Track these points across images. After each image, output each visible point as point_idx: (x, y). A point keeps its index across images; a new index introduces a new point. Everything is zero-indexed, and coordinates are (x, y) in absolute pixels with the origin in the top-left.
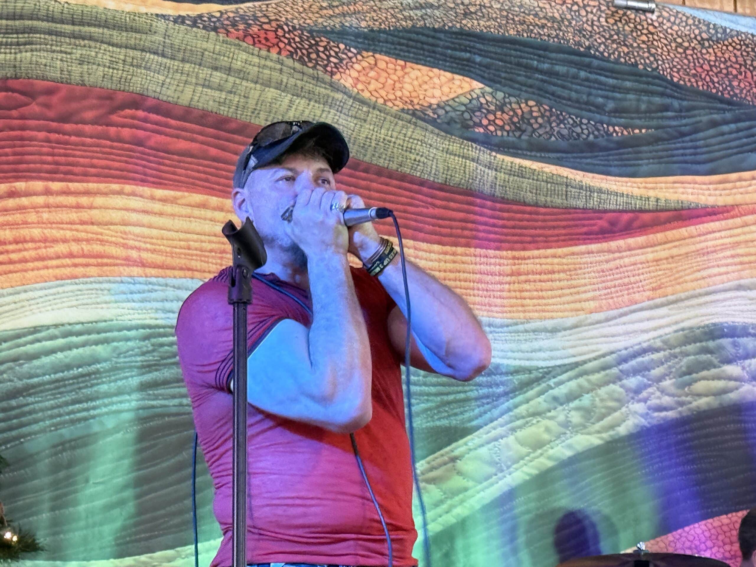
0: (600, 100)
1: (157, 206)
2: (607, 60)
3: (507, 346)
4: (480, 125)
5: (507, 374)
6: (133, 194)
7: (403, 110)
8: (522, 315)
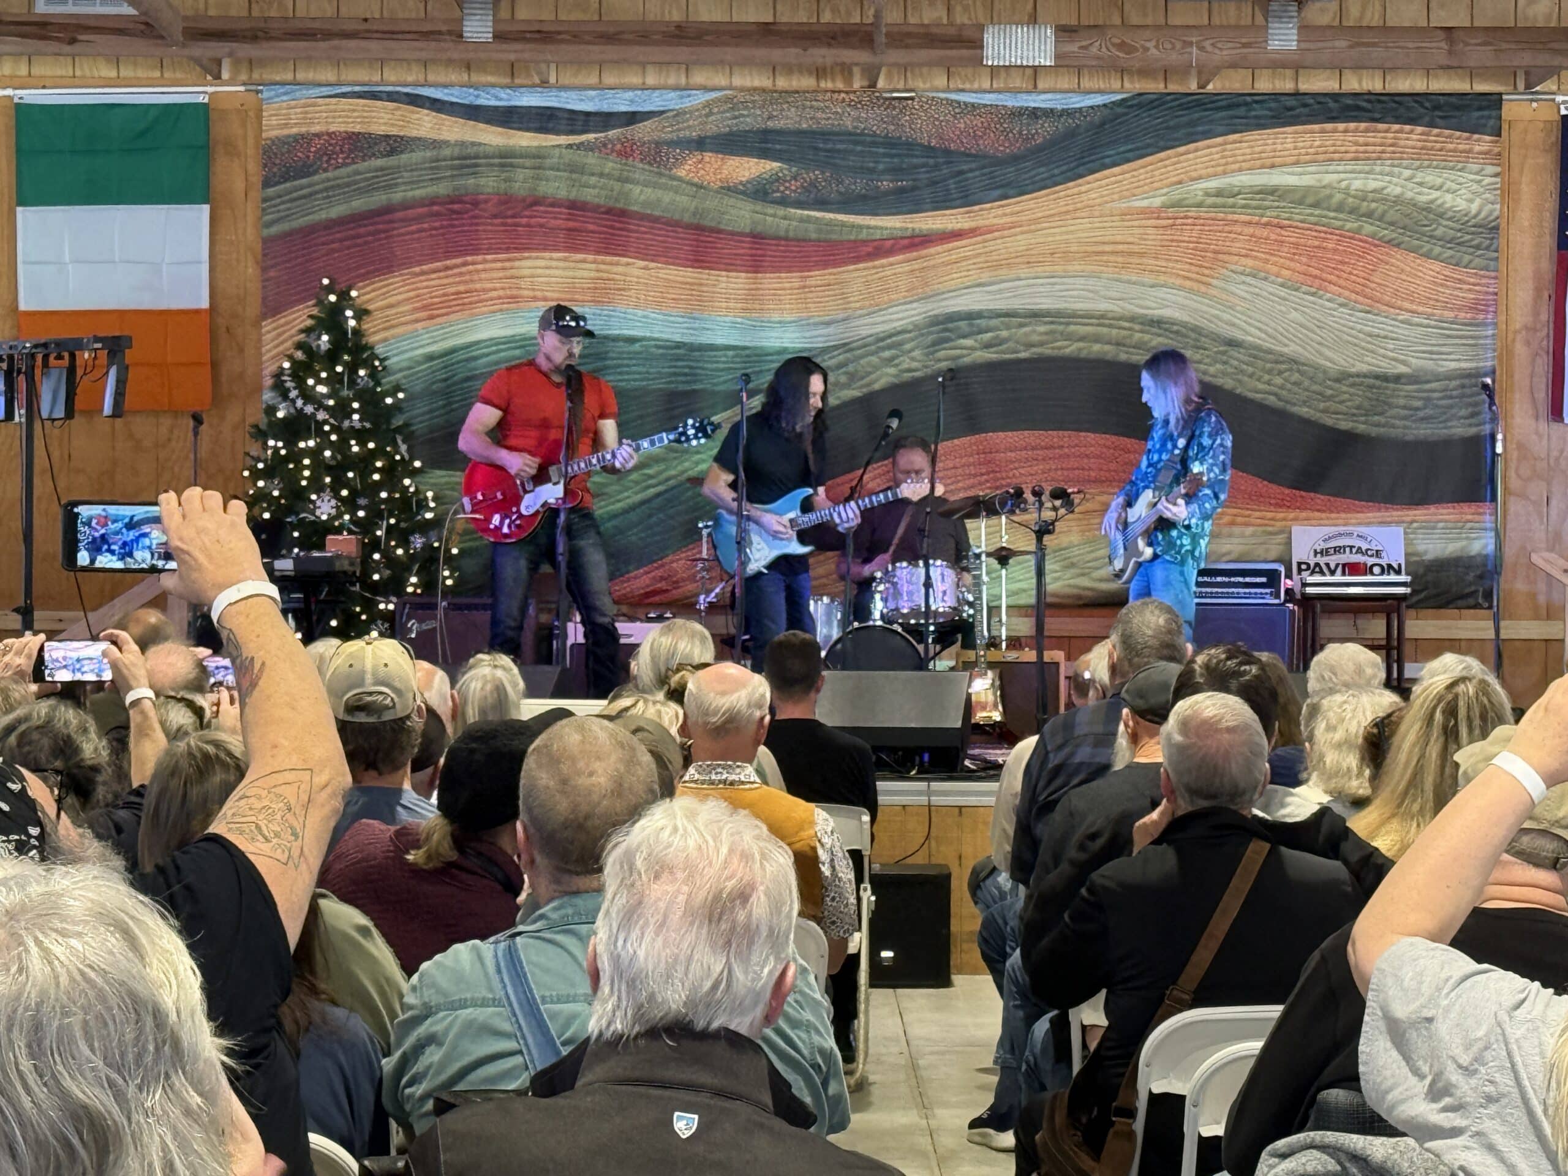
0: (872, 164)
2: (878, 136)
3: (794, 335)
7: (721, 187)
8: (805, 314)
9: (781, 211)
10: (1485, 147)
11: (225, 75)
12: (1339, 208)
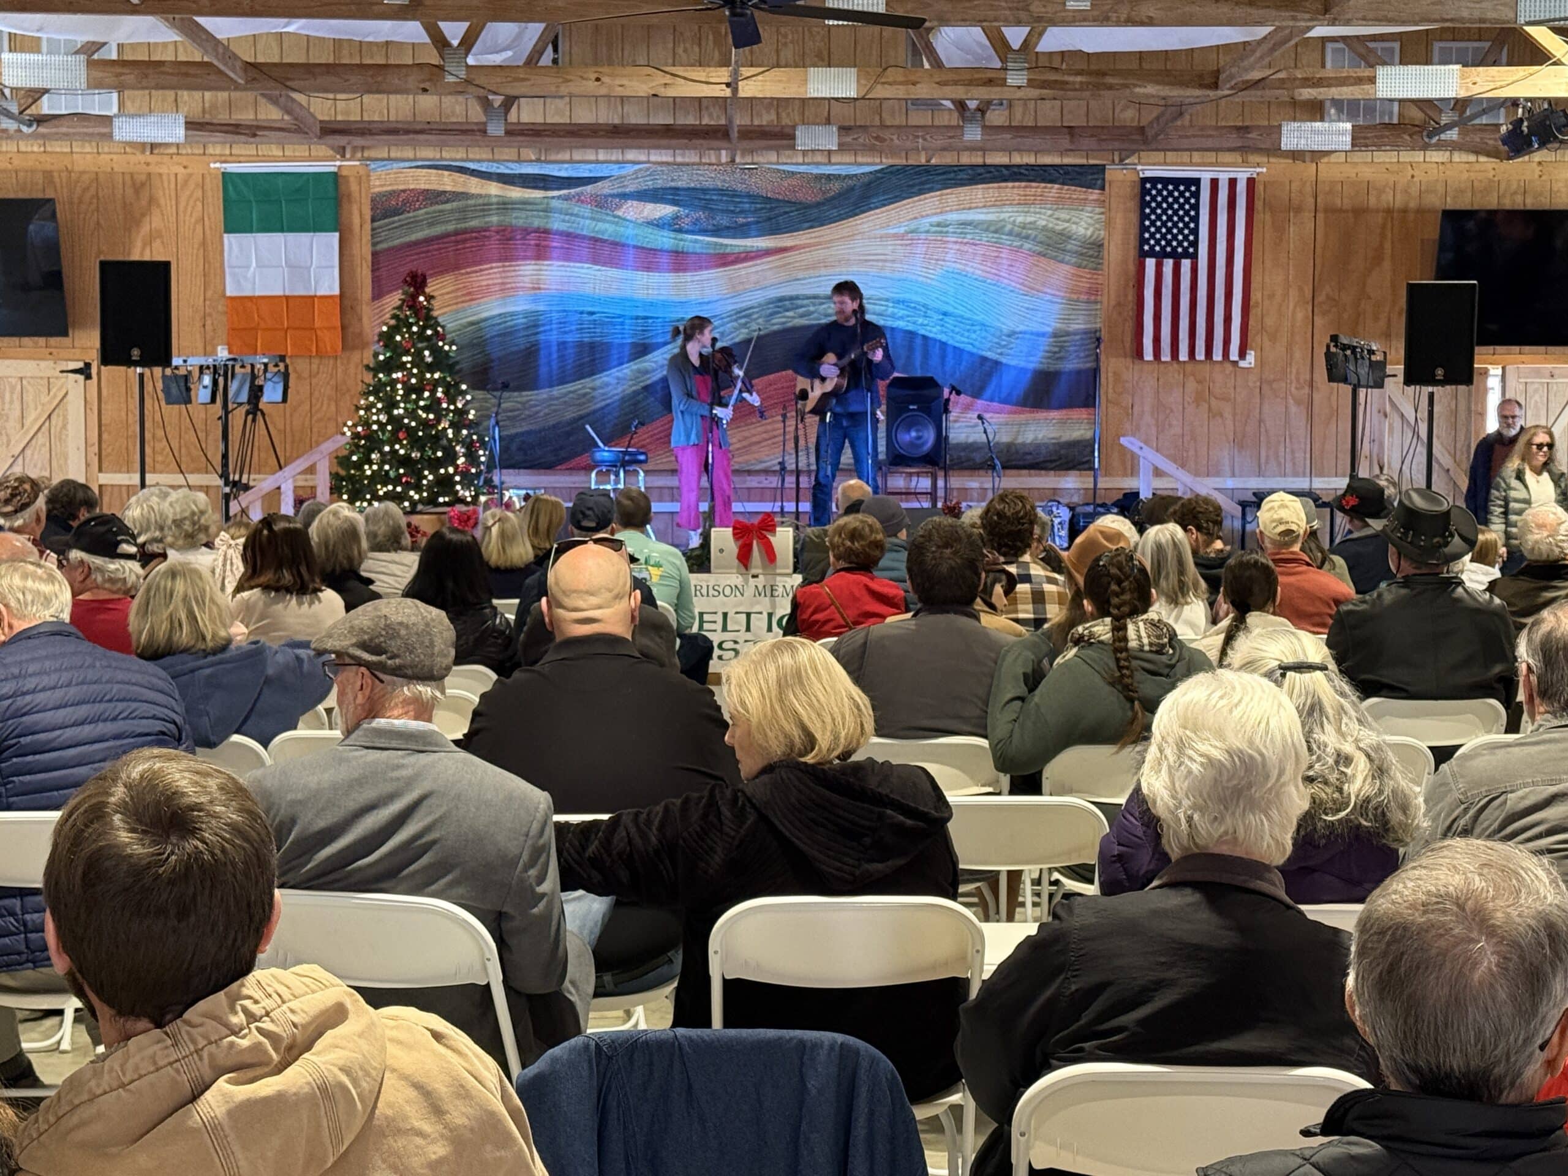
1: (545, 268)
2: (736, 191)
4: (677, 224)
6: (535, 264)
7: (644, 222)
9: (679, 236)
10: (1095, 197)
11: (348, 156)
12: (1010, 233)
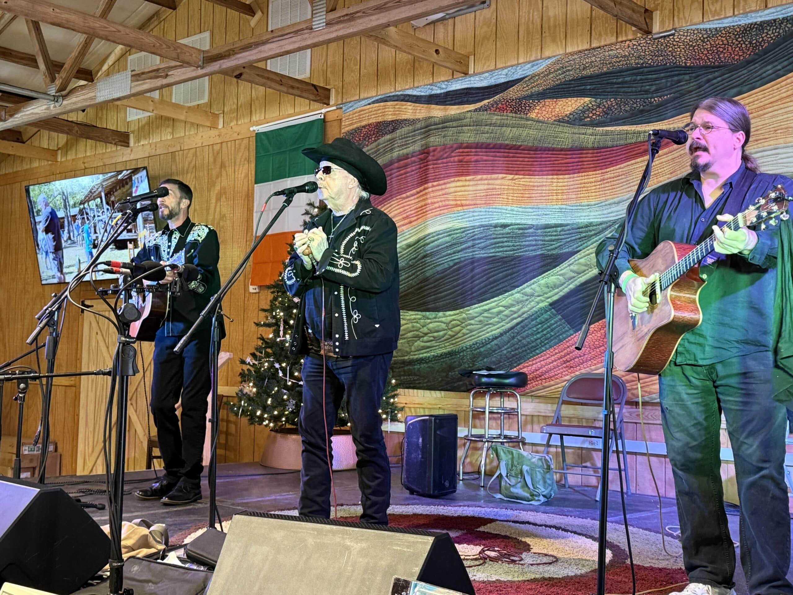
0: (648, 87)
1: (467, 183)
2: (653, 66)
3: (596, 213)
4: (588, 117)
5: (596, 225)
6: (459, 181)
7: (555, 121)
8: (604, 198)
9: (590, 130)
11: (332, 103)
